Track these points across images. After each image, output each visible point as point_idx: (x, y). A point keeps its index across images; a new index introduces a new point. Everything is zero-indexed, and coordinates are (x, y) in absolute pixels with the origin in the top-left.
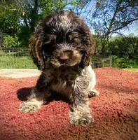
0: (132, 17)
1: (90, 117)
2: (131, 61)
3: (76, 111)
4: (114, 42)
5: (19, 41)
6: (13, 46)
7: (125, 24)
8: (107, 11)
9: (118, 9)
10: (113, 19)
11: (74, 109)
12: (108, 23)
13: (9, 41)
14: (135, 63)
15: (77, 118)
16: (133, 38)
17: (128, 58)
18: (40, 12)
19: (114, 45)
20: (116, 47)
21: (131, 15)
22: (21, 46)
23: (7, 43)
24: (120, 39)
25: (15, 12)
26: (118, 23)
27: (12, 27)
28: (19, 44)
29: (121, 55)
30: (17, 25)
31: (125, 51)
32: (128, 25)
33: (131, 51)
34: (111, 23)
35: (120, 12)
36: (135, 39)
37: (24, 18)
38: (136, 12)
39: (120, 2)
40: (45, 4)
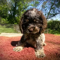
0: (58, 12)
1: (44, 54)
2: (56, 31)
3: (38, 52)
4: (49, 23)
5: (8, 21)
6: (5, 23)
7: (54, 15)
8: (47, 9)
9: (51, 8)
10: (49, 13)
11: (37, 51)
12: (47, 14)
13: (3, 21)
14: (58, 32)
15: (39, 55)
16: (57, 21)
17: (55, 30)
18: (17, 8)
19: (49, 24)
20: (50, 25)
21: (57, 11)
22: (9, 23)
23: (2, 22)
24: (52, 22)
25: (6, 8)
26: (51, 14)
27: (5, 15)
28: (8, 22)
29: (52, 29)
30: (7, 14)
31: (54, 27)
32: (56, 16)
33: (56, 27)
34: (48, 14)
35: (52, 10)
36: (58, 21)
37: (10, 11)
38: (59, 10)
39: (52, 5)
40: (19, 5)
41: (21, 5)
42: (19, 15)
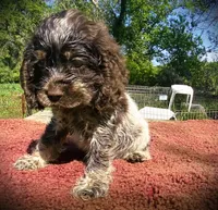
40: (137, 9)
41: (145, 8)
42: (134, 46)
